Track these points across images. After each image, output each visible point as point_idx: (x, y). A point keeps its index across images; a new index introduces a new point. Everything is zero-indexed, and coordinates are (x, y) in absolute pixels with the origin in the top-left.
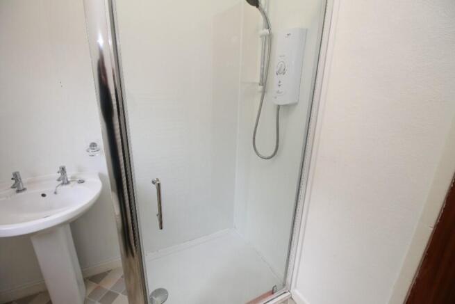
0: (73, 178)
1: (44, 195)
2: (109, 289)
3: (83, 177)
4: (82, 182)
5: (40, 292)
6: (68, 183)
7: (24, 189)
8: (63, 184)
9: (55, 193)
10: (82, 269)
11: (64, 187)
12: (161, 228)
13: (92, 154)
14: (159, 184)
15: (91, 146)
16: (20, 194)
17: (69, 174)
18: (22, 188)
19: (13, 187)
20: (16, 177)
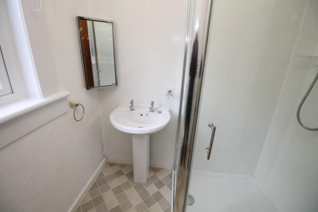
0: (156, 109)
1: (141, 115)
2: (160, 179)
3: (161, 110)
4: (160, 112)
5: (129, 165)
6: (153, 111)
7: (134, 110)
8: (151, 111)
9: (147, 115)
10: (150, 161)
11: (151, 113)
12: (208, 159)
13: (168, 97)
14: (215, 128)
15: (168, 92)
16: (132, 111)
17: (155, 106)
18: (133, 109)
19: (130, 107)
20: (132, 103)
